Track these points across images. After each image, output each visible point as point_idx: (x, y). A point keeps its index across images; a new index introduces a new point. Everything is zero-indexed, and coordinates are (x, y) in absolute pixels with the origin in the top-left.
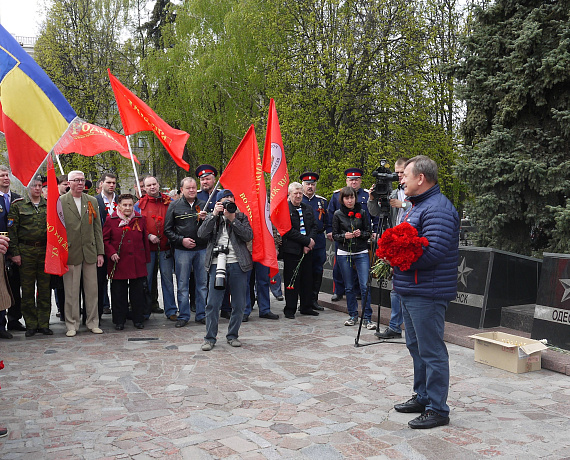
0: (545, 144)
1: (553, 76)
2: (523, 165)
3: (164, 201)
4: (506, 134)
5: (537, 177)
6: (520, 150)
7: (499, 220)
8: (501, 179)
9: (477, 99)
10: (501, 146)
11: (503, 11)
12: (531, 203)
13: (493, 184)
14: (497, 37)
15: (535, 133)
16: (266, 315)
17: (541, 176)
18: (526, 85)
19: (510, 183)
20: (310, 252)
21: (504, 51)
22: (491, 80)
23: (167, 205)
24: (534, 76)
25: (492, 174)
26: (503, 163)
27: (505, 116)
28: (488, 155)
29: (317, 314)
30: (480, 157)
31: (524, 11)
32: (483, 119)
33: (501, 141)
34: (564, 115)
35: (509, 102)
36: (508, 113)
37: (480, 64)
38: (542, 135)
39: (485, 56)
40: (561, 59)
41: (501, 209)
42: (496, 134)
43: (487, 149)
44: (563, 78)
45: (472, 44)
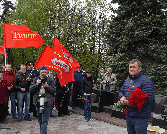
1: (138, 38)
3: (13, 74)
4: (123, 54)
6: (127, 60)
7: (121, 82)
8: (122, 69)
9: (112, 44)
10: (121, 58)
11: (121, 17)
13: (119, 70)
14: (119, 25)
15: (131, 55)
16: (52, 116)
18: (129, 40)
19: (124, 70)
20: (67, 92)
21: (121, 30)
22: (118, 38)
23: (15, 75)
24: (132, 37)
25: (118, 67)
26: (123, 64)
27: (123, 50)
28: (117, 61)
30: (114, 62)
31: (127, 18)
32: (114, 50)
33: (121, 57)
34: (141, 50)
35: (124, 45)
36: (124, 48)
37: (114, 33)
38: (133, 55)
39: (115, 31)
40: (141, 33)
41: (121, 78)
42: (120, 54)
43: (117, 59)
44: (141, 38)
45: (111, 27)
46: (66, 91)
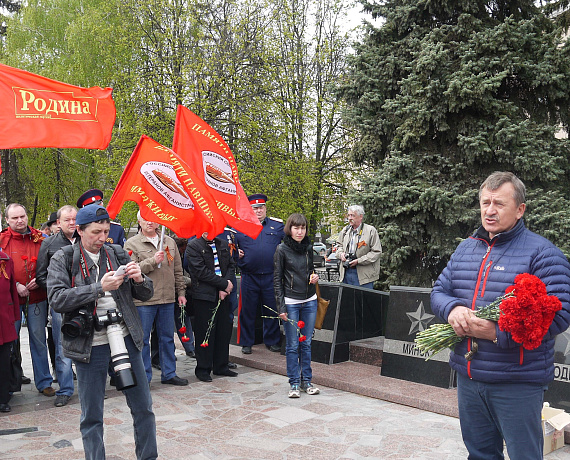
0: (446, 171)
1: (459, 99)
2: (429, 194)
3: (33, 238)
4: (407, 160)
5: (443, 206)
6: (421, 177)
7: (402, 253)
8: (405, 209)
9: (369, 124)
10: (402, 173)
11: (396, 30)
12: (434, 233)
13: (396, 215)
14: (391, 58)
15: (435, 159)
16: (170, 381)
17: (447, 205)
18: (429, 108)
19: (412, 213)
20: (226, 297)
21: (399, 73)
22: (389, 104)
24: (436, 99)
25: (393, 203)
26: (407, 192)
27: (407, 143)
28: (386, 183)
29: (234, 375)
30: (378, 185)
31: (419, 31)
32: (377, 144)
33: (403, 168)
34: (470, 142)
35: (411, 127)
36: (410, 138)
37: (373, 85)
38: (443, 162)
39: (377, 77)
40: (467, 81)
41: (404, 241)
42: (395, 160)
43: (386, 176)
44: (471, 102)
45: (362, 64)
46: (223, 294)
